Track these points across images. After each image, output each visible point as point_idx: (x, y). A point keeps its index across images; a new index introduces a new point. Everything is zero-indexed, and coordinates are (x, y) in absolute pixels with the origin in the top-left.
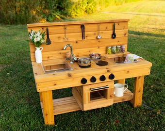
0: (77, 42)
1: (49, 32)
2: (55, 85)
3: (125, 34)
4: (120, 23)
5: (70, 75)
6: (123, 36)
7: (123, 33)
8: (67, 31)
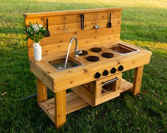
0: (75, 33)
1: (49, 22)
2: (72, 82)
3: (119, 23)
4: (114, 12)
5: (86, 71)
6: (117, 24)
7: (117, 22)
8: (67, 21)
